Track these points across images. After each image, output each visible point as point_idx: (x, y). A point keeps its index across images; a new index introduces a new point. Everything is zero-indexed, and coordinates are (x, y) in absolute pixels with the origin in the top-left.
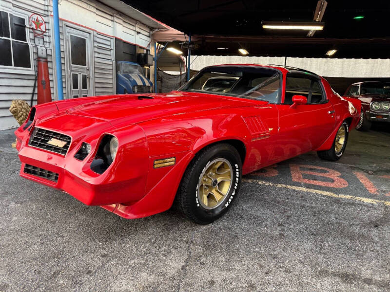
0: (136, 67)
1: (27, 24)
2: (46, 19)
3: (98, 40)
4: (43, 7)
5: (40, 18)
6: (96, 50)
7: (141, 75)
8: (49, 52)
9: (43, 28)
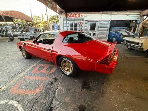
0: (124, 28)
1: (78, 24)
2: (83, 21)
3: (101, 23)
4: (82, 19)
5: (81, 22)
6: (100, 25)
7: (127, 31)
8: (82, 29)
9: (82, 24)
